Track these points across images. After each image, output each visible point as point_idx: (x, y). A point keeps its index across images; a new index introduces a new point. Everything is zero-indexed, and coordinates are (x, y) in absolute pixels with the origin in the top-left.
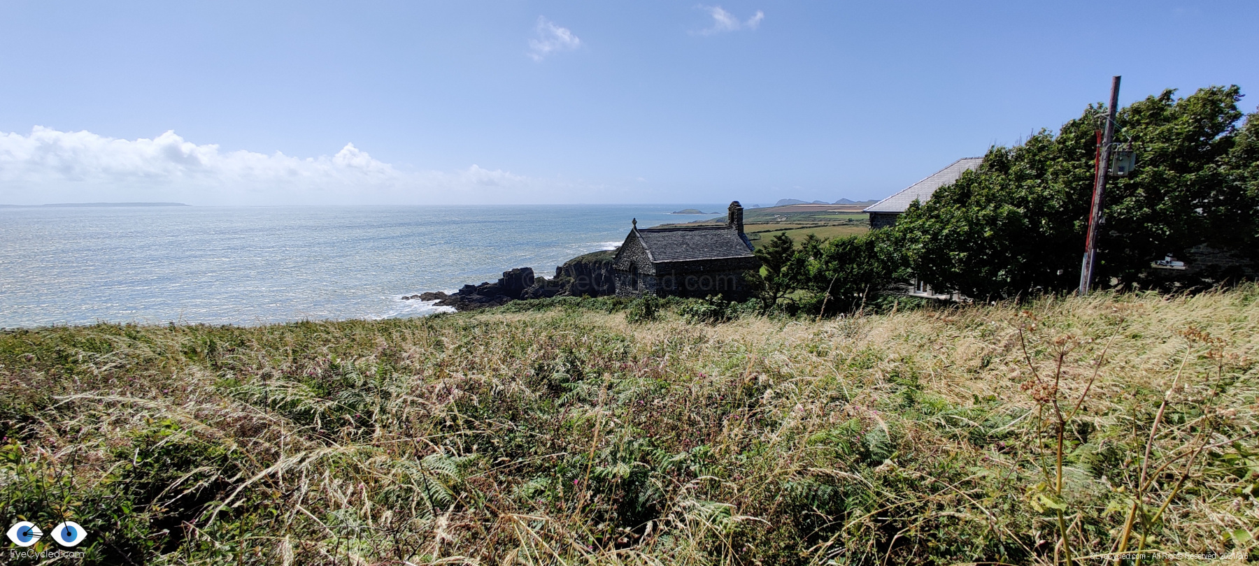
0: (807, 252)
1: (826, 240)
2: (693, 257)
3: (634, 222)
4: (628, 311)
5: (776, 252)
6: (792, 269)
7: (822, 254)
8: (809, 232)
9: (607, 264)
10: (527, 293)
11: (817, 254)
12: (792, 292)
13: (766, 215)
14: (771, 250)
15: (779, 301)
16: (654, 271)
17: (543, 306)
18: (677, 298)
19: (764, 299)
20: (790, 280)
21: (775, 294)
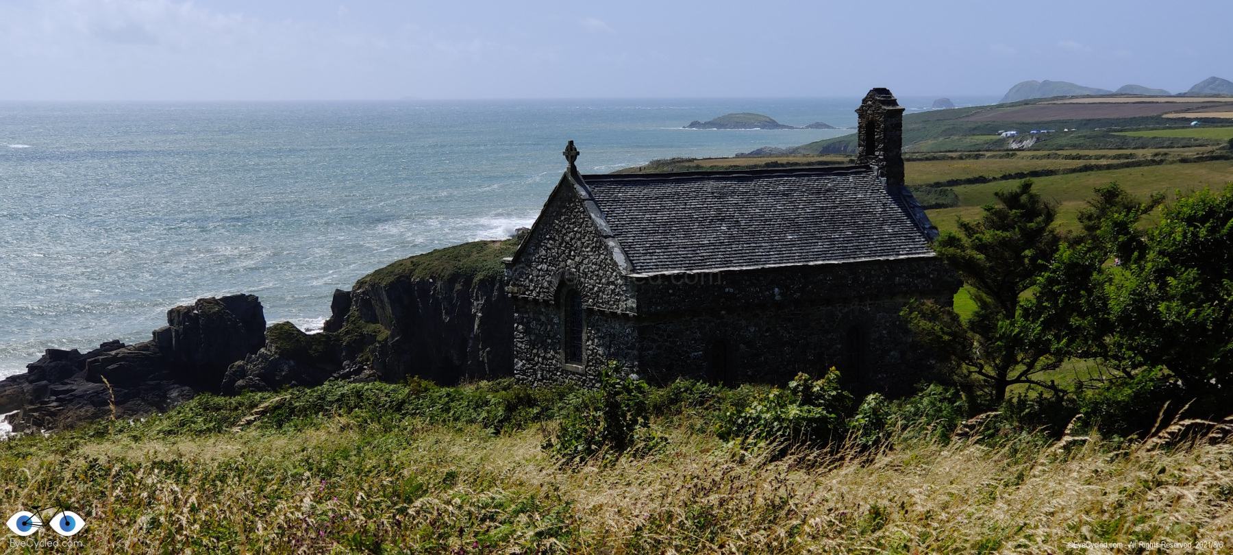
0: (1097, 244)
1: (1156, 202)
2: (750, 262)
3: (571, 153)
4: (553, 425)
5: (1004, 243)
6: (1053, 297)
7: (1143, 249)
8: (1103, 180)
9: (490, 282)
10: (242, 373)
11: (1131, 249)
12: (1054, 366)
13: (974, 131)
14: (988, 236)
15: (1014, 391)
16: (632, 303)
17: (292, 411)
18: (701, 386)
19: (969, 387)
20: (1046, 326)
21: (1002, 371)
